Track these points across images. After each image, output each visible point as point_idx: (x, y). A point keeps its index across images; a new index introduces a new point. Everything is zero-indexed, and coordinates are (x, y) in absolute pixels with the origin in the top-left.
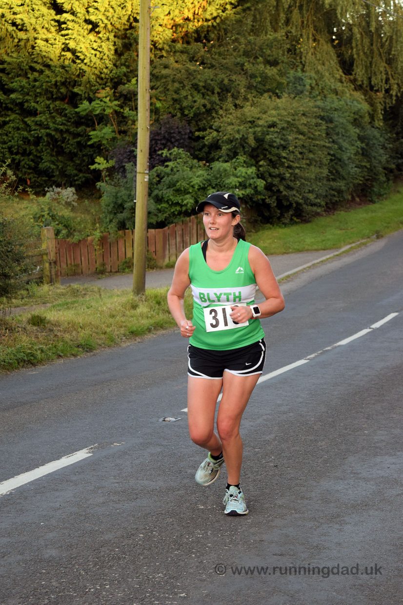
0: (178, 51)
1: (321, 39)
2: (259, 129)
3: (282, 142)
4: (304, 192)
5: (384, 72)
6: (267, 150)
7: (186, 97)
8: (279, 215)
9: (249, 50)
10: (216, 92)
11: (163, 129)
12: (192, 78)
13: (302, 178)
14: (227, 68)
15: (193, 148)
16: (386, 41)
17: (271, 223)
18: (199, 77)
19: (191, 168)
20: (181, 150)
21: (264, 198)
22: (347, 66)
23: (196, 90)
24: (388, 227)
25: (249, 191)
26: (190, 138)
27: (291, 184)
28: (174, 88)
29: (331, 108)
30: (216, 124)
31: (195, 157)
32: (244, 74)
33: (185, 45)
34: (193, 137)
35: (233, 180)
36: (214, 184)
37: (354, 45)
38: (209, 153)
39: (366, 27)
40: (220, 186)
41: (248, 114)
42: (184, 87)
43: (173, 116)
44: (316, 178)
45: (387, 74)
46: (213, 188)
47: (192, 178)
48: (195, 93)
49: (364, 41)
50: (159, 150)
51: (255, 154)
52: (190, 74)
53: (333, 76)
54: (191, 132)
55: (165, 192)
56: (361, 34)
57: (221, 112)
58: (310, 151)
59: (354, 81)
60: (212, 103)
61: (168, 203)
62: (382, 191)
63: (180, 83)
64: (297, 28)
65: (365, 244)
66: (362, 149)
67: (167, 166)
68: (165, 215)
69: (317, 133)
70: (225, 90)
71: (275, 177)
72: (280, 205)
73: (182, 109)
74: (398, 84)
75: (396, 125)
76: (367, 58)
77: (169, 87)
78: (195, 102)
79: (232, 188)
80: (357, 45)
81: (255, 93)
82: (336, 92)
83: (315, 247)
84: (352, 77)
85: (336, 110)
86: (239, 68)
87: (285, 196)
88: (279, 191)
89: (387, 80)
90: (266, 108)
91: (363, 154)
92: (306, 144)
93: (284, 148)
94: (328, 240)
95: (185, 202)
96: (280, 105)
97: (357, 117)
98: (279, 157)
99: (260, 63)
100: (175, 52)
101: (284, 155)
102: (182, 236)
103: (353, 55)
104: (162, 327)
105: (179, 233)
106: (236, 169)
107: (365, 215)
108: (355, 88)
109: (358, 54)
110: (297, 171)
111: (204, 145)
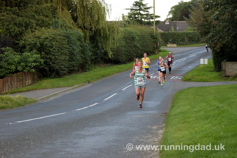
0: (8, 10)
1: (65, 9)
2: (41, 40)
3: (51, 45)
4: (60, 65)
5: (89, 22)
6: (44, 48)
7: (12, 28)
8: (50, 74)
9: (37, 10)
10: (24, 26)
11: (2, 40)
12: (14, 20)
13: (59, 59)
14: (28, 17)
15: (15, 48)
16: (90, 10)
17: (47, 78)
18: (17, 20)
19: (14, 55)
20: (10, 48)
21: (44, 67)
22: (75, 19)
23: (15, 25)
24: (92, 80)
25: (37, 64)
26: (13, 44)
27: (55, 62)
28: (7, 24)
29: (69, 33)
30: (24, 38)
31: (16, 51)
32: (35, 19)
33: (11, 8)
34: (15, 44)
35: (31, 59)
36: (24, 60)
37: (77, 11)
38: (21, 50)
39: (82, 4)
40: (26, 62)
41: (37, 34)
42: (10, 24)
43: (6, 35)
44: (64, 60)
45: (90, 22)
46: (23, 62)
47: (14, 59)
48: (15, 26)
49: (81, 9)
50: (1, 48)
51: (40, 50)
52: (13, 19)
53: (70, 23)
54: (14, 41)
55: (3, 64)
56: (80, 7)
57: (26, 34)
58: (61, 50)
59: (78, 25)
60: (23, 30)
61: (5, 69)
62: (90, 68)
63: (9, 22)
64: (55, 4)
65: (83, 85)
66: (82, 50)
67: (4, 54)
68: (4, 73)
69: (64, 42)
70: (27, 26)
71: (48, 59)
72: (50, 70)
73: (10, 33)
74: (95, 26)
75: (94, 42)
76: (83, 16)
77: (5, 23)
78: (15, 29)
79: (31, 62)
80: (79, 11)
81: (39, 27)
82: (71, 28)
83: (65, 86)
84: (77, 23)
85: (71, 34)
86: (33, 17)
87: (52, 66)
88: (50, 64)
89: (90, 25)
90: (44, 32)
91: (82, 52)
92: (60, 47)
93: (52, 47)
94: (70, 83)
95: (12, 68)
96: (49, 31)
97: (79, 38)
98: (50, 51)
99: (41, 15)
100: (7, 11)
101: (51, 50)
102: (11, 82)
103: (77, 15)
104: (4, 108)
105: (9, 80)
106: (32, 55)
107: (83, 75)
108: (78, 27)
109: (79, 15)
110: (57, 56)
111: (19, 47)
